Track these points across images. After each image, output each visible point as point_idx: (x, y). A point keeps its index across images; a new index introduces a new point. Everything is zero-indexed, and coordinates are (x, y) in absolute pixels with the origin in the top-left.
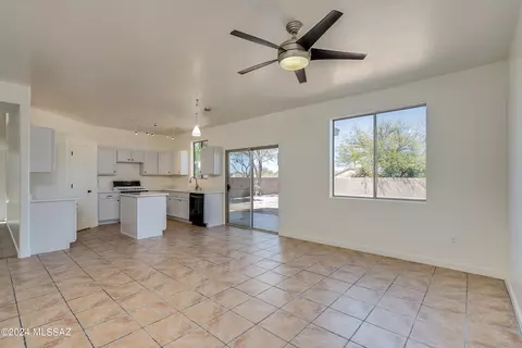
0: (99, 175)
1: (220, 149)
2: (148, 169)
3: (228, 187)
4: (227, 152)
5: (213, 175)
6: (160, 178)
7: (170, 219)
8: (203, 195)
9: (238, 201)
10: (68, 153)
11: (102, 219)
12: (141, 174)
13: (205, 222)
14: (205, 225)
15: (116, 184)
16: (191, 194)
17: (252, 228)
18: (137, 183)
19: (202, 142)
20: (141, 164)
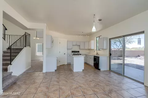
0: (68, 49)
3: (110, 54)
4: (110, 39)
5: (103, 49)
6: (85, 50)
8: (99, 57)
9: (115, 59)
10: (59, 43)
11: (68, 62)
12: (79, 49)
13: (100, 68)
14: (99, 70)
15: (73, 52)
16: (94, 56)
17: (124, 76)
18: (79, 52)
19: (99, 37)
20: (79, 45)
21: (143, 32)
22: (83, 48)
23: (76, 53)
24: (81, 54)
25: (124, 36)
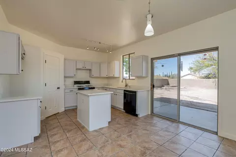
0: (65, 77)
1: (145, 57)
2: (95, 73)
3: (153, 86)
4: (152, 59)
7: (113, 108)
8: (135, 92)
12: (90, 77)
13: (137, 113)
15: (76, 83)
16: (125, 90)
17: (179, 122)
18: (88, 82)
19: (129, 55)
20: (90, 70)
21: (216, 49)
22: (98, 76)
23: (82, 85)
24: (94, 88)
25: (180, 55)
